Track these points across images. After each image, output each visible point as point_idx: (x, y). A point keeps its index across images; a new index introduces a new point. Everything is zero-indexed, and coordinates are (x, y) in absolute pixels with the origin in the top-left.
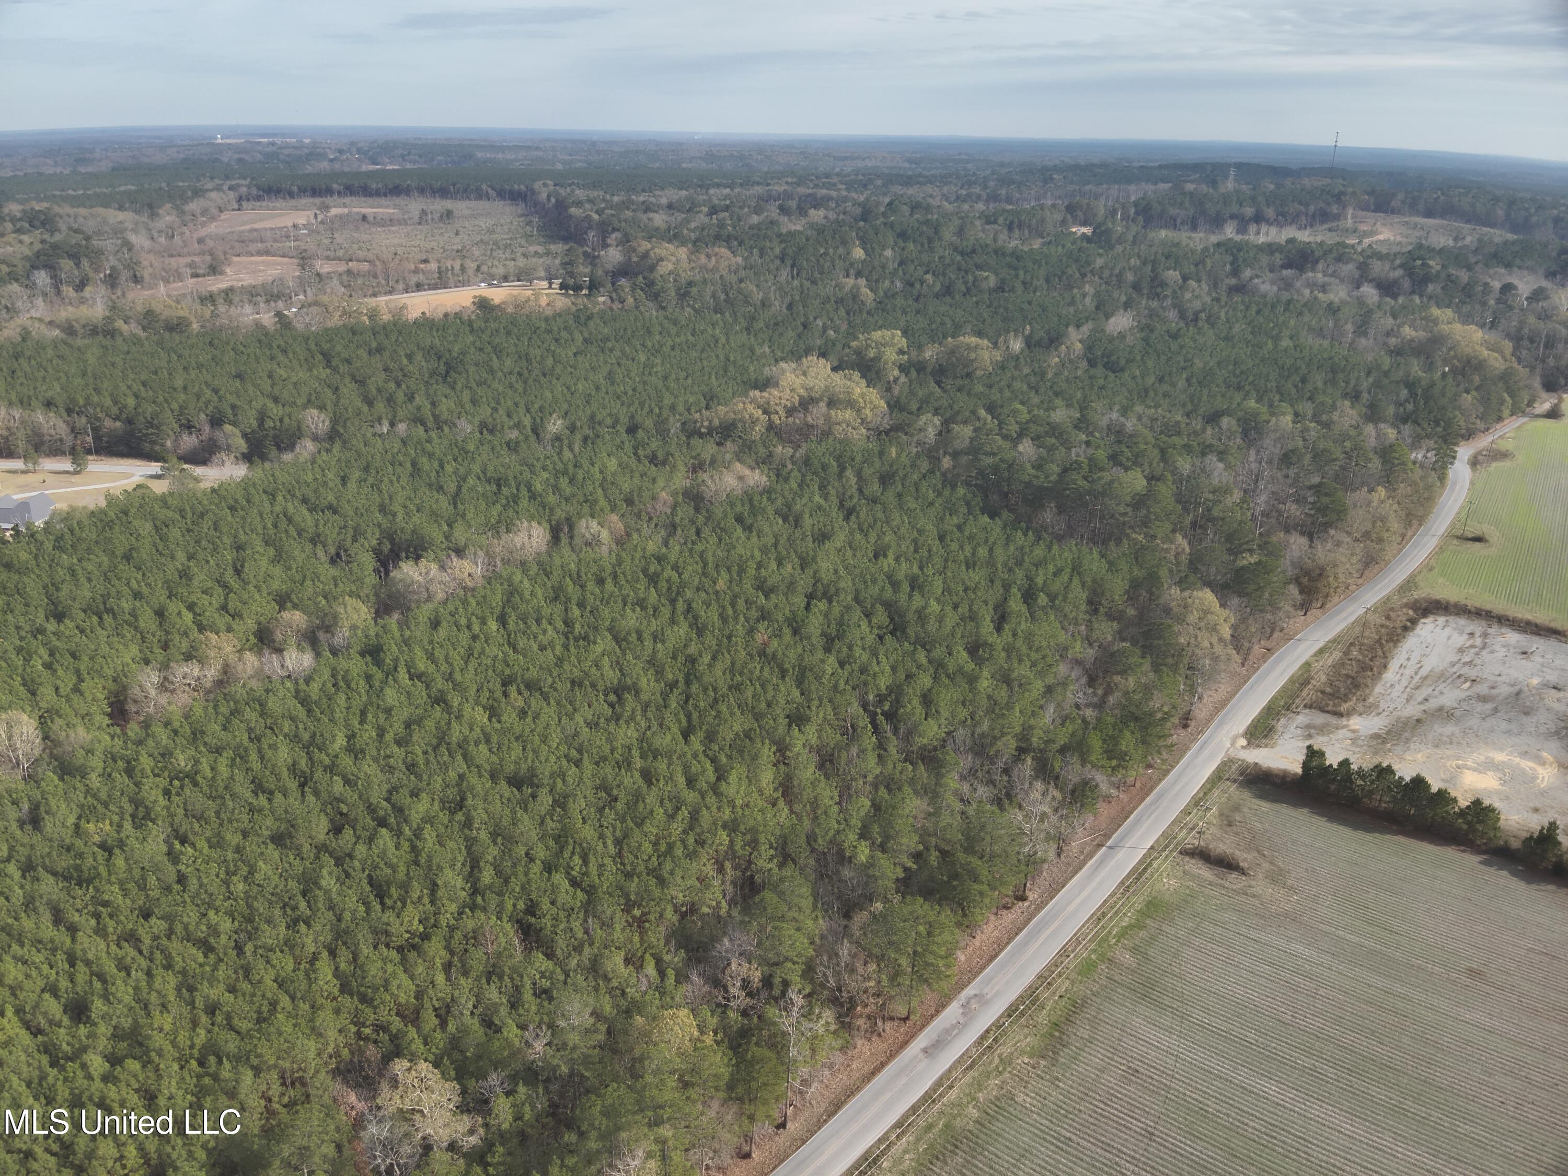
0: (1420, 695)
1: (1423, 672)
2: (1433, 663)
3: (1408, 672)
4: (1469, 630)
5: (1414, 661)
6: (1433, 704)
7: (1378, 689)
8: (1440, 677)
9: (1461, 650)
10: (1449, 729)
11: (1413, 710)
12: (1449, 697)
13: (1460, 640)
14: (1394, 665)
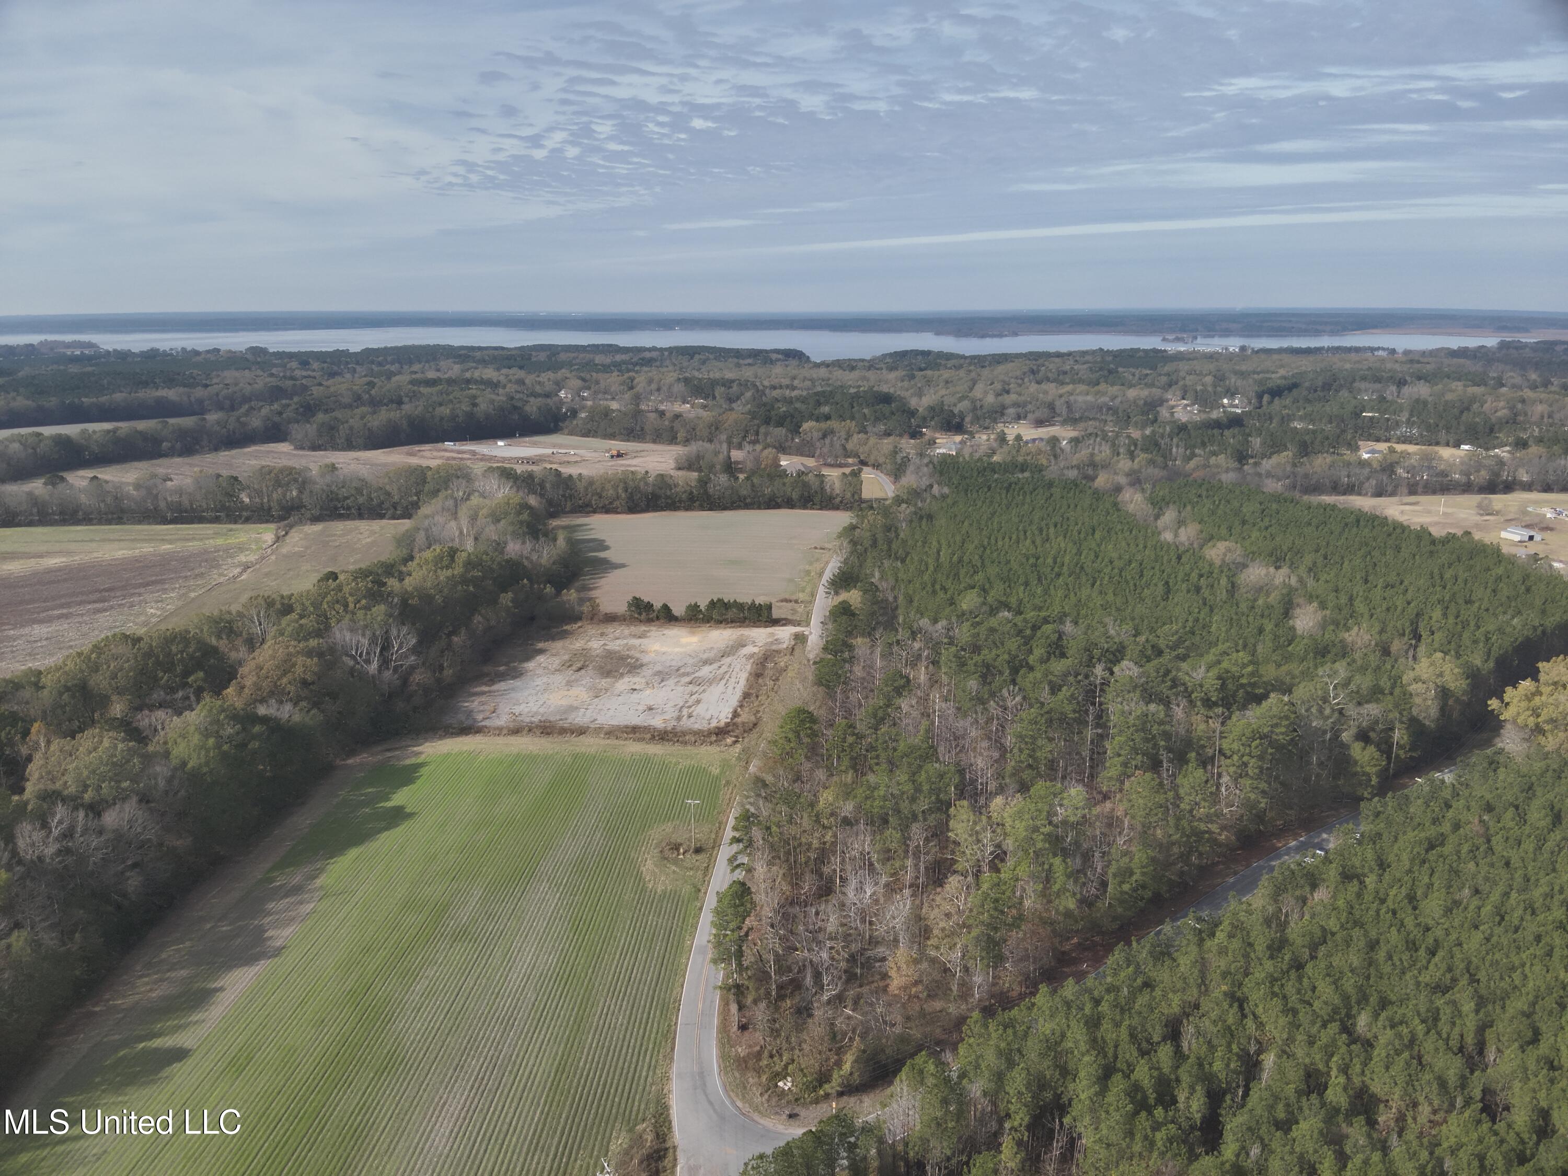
0: (724, 669)
1: (723, 682)
2: (716, 691)
3: (733, 680)
4: (692, 719)
5: (731, 688)
6: (715, 666)
7: (749, 667)
8: (711, 682)
9: (698, 702)
10: (705, 656)
11: (727, 660)
12: (706, 671)
13: (699, 710)
14: (743, 682)
